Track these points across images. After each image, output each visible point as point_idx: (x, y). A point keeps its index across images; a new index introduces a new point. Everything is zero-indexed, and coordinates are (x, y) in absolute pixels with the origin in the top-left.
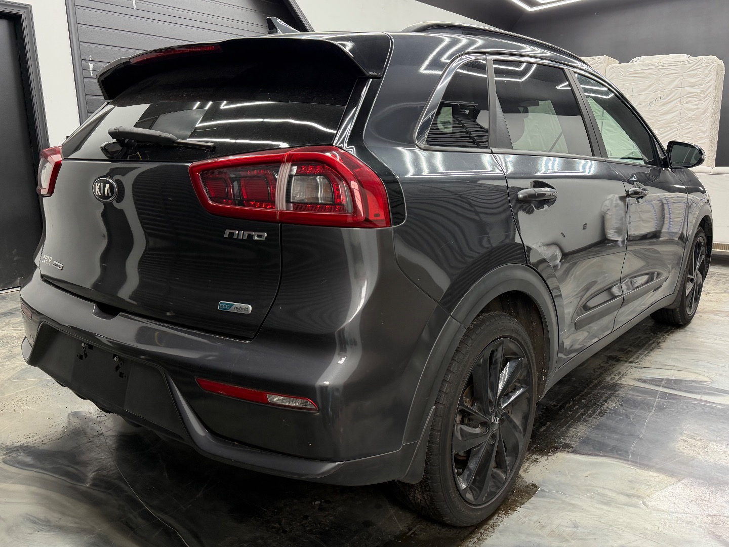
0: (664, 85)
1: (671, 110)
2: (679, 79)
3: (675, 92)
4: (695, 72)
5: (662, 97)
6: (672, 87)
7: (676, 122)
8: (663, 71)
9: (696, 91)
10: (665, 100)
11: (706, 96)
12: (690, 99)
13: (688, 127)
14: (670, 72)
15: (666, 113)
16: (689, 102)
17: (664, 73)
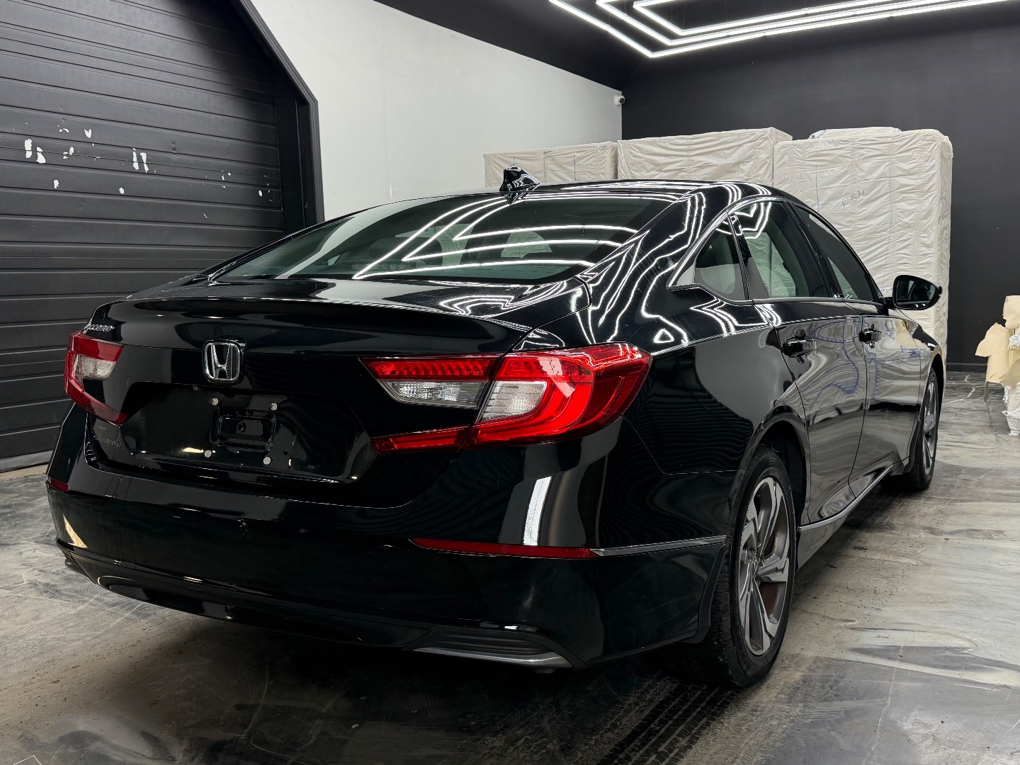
0: (863, 174)
1: (875, 212)
2: (886, 164)
3: (883, 183)
4: (910, 153)
5: (861, 191)
6: (876, 175)
7: (884, 230)
8: (862, 151)
9: (913, 182)
10: (867, 197)
11: (928, 191)
12: (905, 195)
13: (904, 238)
14: (870, 154)
15: (869, 217)
16: (904, 200)
17: (862, 155)
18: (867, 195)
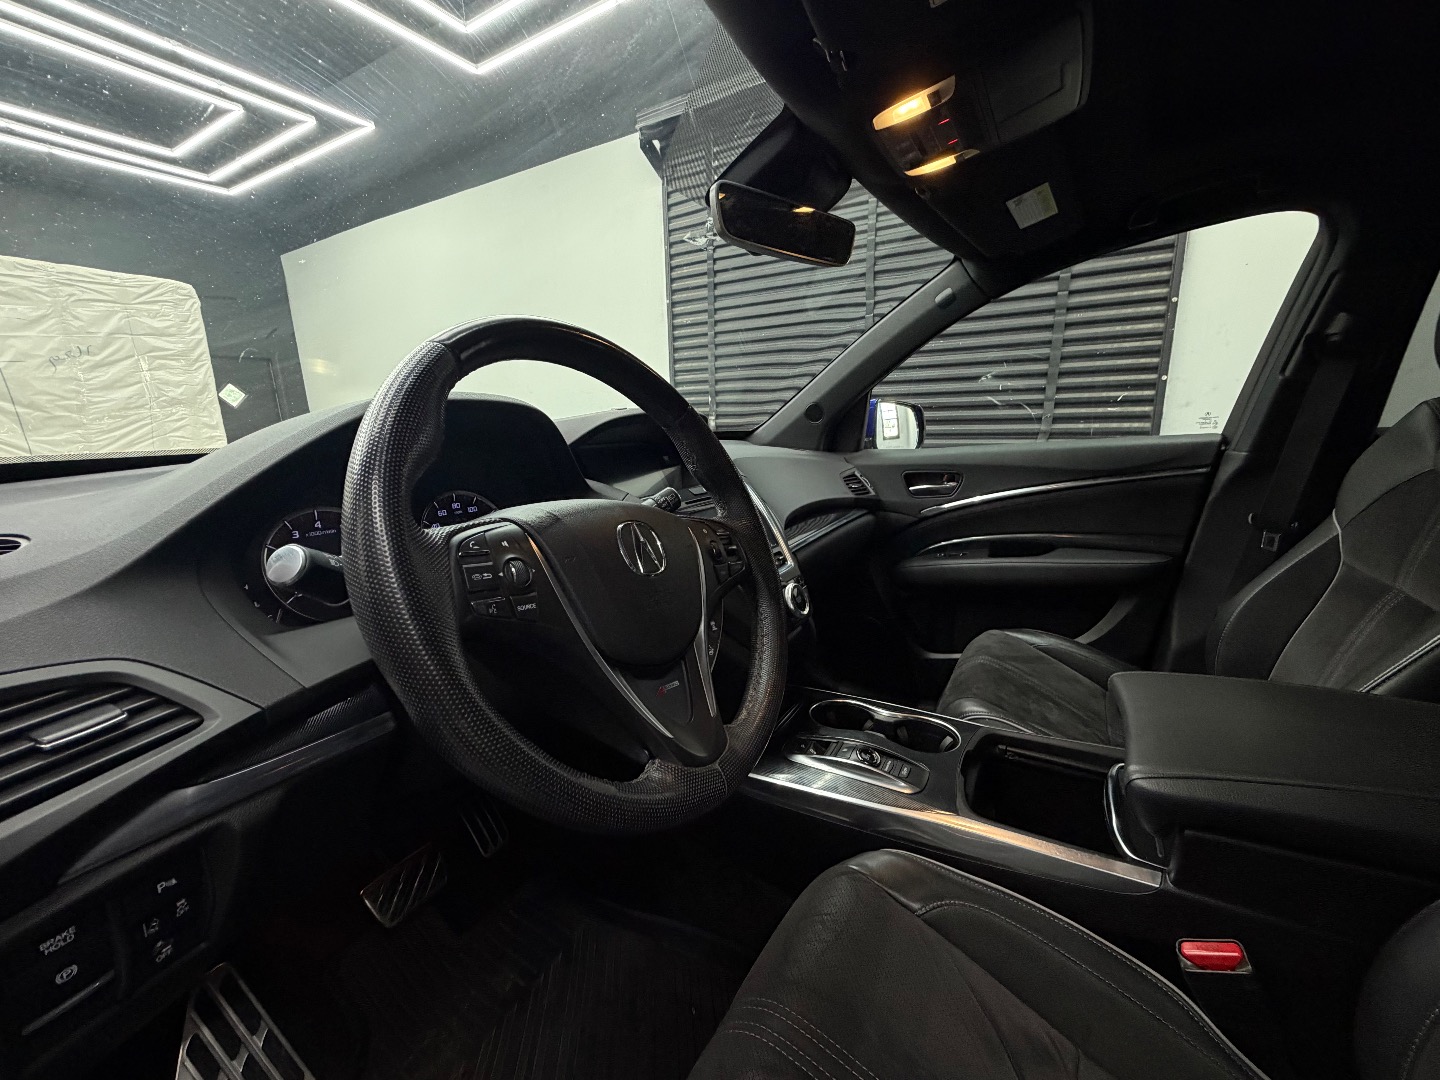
0: (82, 324)
1: (116, 381)
2: (120, 314)
3: (122, 341)
4: (156, 307)
5: (84, 348)
6: (107, 329)
7: (142, 406)
8: (69, 290)
9: (171, 346)
10: (98, 358)
11: (196, 360)
12: (163, 362)
13: (175, 417)
14: (86, 296)
15: (110, 386)
16: (160, 368)
17: (73, 295)
18: (95, 355)
